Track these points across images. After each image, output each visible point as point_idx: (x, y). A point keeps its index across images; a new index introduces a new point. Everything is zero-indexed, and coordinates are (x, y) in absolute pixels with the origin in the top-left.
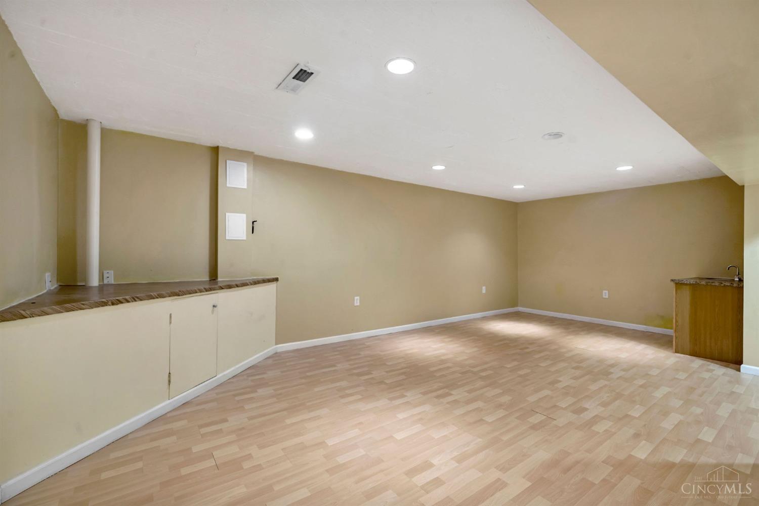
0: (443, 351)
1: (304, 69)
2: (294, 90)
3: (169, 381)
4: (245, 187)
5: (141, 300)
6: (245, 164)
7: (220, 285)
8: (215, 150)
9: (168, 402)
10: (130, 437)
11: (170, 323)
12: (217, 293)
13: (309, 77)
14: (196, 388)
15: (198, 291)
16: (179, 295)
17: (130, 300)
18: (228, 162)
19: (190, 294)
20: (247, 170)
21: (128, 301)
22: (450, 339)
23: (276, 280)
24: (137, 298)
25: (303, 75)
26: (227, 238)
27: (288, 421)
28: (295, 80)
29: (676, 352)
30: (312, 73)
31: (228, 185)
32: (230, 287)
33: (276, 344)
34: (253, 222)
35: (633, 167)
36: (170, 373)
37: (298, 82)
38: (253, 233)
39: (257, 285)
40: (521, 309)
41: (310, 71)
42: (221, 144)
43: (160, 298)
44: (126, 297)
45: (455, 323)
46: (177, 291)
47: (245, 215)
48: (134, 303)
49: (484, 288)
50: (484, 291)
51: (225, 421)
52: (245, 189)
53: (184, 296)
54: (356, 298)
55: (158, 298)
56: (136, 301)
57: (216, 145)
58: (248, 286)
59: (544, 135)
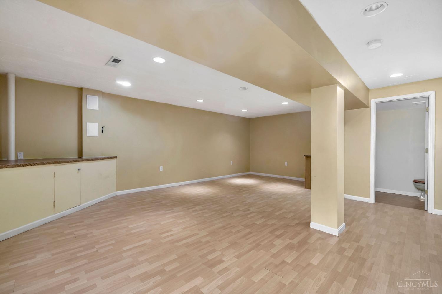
0: (202, 192)
1: (116, 58)
2: (114, 66)
3: (54, 206)
4: (98, 109)
5: (38, 165)
6: (97, 97)
7: (83, 159)
8: (81, 89)
9: (54, 215)
10: (33, 230)
11: (54, 176)
12: (80, 163)
13: (119, 62)
14: (69, 210)
15: (69, 162)
16: (59, 163)
17: (32, 164)
18: (88, 96)
19: (65, 163)
20: (99, 100)
21: (31, 165)
22: (208, 187)
23: (116, 157)
24: (36, 164)
25: (116, 61)
26: (88, 136)
27: (114, 221)
28: (113, 63)
29: (306, 188)
30: (120, 60)
31: (88, 108)
32: (88, 160)
33: (117, 191)
34: (102, 128)
35: (289, 103)
36: (54, 201)
37: (115, 63)
38: (102, 133)
39: (104, 160)
40: (251, 173)
41: (119, 60)
42: (83, 86)
43: (49, 164)
44: (31, 163)
45: (215, 180)
46: (58, 161)
47: (97, 124)
48: (35, 166)
49: (231, 162)
50: (231, 164)
51: (83, 222)
52: (97, 110)
53: (61, 164)
54: (161, 167)
55: (47, 164)
56: (35, 165)
57: (81, 87)
58: (99, 160)
59: (239, 88)
